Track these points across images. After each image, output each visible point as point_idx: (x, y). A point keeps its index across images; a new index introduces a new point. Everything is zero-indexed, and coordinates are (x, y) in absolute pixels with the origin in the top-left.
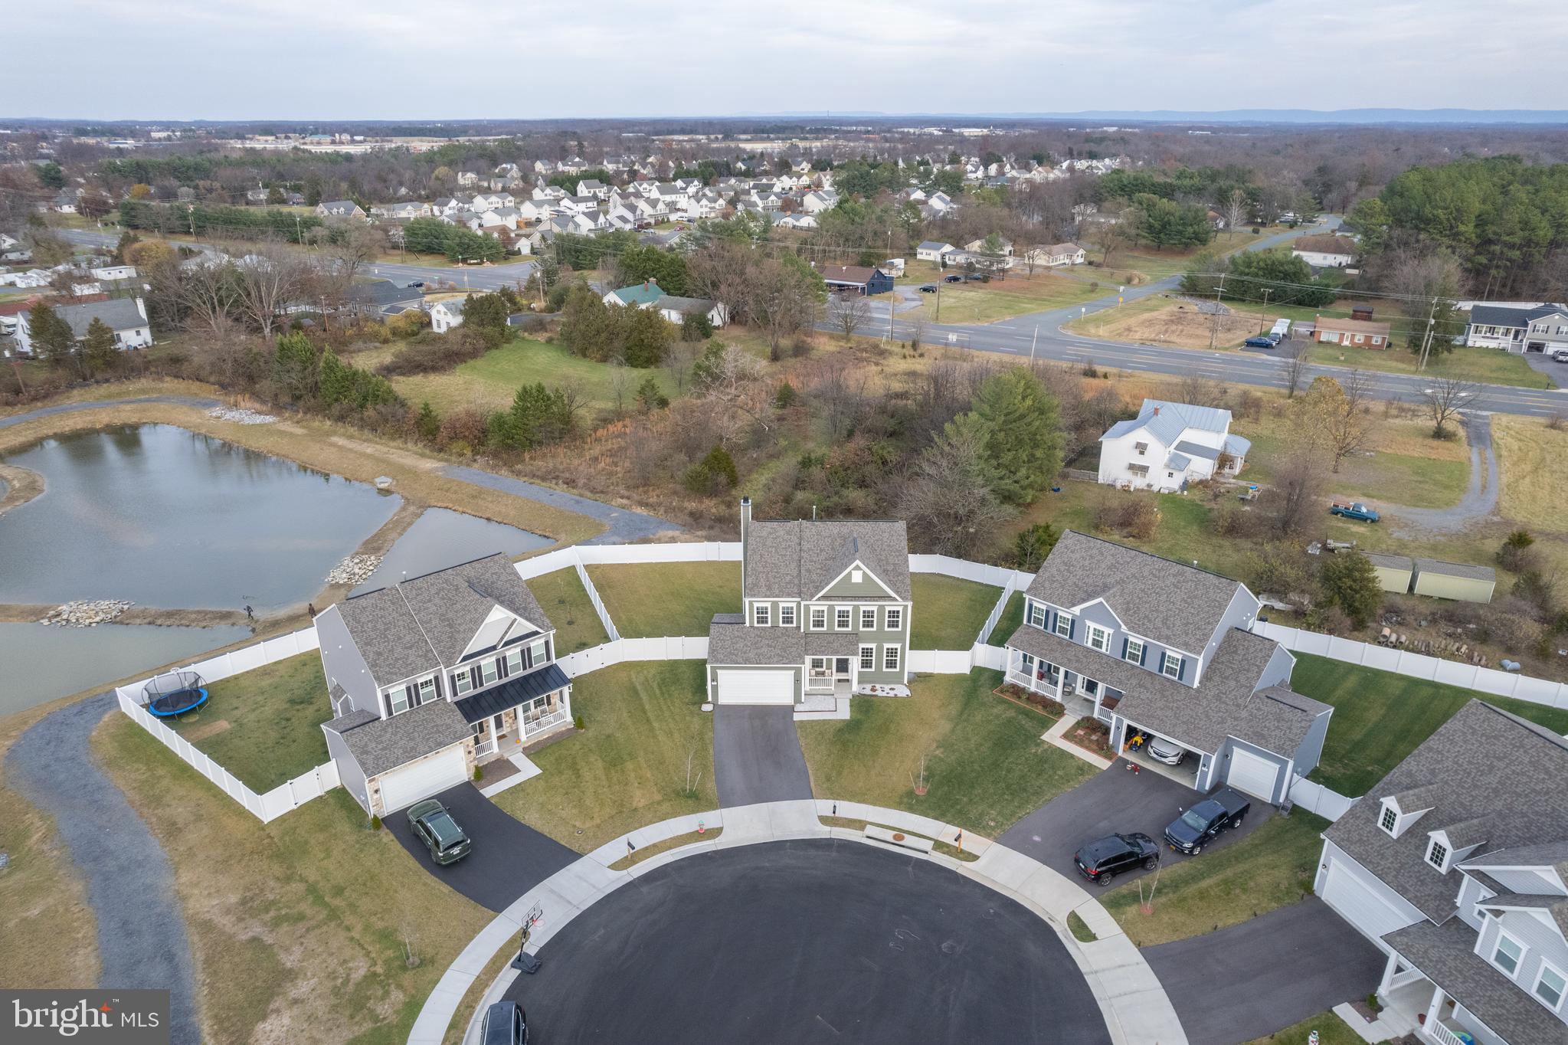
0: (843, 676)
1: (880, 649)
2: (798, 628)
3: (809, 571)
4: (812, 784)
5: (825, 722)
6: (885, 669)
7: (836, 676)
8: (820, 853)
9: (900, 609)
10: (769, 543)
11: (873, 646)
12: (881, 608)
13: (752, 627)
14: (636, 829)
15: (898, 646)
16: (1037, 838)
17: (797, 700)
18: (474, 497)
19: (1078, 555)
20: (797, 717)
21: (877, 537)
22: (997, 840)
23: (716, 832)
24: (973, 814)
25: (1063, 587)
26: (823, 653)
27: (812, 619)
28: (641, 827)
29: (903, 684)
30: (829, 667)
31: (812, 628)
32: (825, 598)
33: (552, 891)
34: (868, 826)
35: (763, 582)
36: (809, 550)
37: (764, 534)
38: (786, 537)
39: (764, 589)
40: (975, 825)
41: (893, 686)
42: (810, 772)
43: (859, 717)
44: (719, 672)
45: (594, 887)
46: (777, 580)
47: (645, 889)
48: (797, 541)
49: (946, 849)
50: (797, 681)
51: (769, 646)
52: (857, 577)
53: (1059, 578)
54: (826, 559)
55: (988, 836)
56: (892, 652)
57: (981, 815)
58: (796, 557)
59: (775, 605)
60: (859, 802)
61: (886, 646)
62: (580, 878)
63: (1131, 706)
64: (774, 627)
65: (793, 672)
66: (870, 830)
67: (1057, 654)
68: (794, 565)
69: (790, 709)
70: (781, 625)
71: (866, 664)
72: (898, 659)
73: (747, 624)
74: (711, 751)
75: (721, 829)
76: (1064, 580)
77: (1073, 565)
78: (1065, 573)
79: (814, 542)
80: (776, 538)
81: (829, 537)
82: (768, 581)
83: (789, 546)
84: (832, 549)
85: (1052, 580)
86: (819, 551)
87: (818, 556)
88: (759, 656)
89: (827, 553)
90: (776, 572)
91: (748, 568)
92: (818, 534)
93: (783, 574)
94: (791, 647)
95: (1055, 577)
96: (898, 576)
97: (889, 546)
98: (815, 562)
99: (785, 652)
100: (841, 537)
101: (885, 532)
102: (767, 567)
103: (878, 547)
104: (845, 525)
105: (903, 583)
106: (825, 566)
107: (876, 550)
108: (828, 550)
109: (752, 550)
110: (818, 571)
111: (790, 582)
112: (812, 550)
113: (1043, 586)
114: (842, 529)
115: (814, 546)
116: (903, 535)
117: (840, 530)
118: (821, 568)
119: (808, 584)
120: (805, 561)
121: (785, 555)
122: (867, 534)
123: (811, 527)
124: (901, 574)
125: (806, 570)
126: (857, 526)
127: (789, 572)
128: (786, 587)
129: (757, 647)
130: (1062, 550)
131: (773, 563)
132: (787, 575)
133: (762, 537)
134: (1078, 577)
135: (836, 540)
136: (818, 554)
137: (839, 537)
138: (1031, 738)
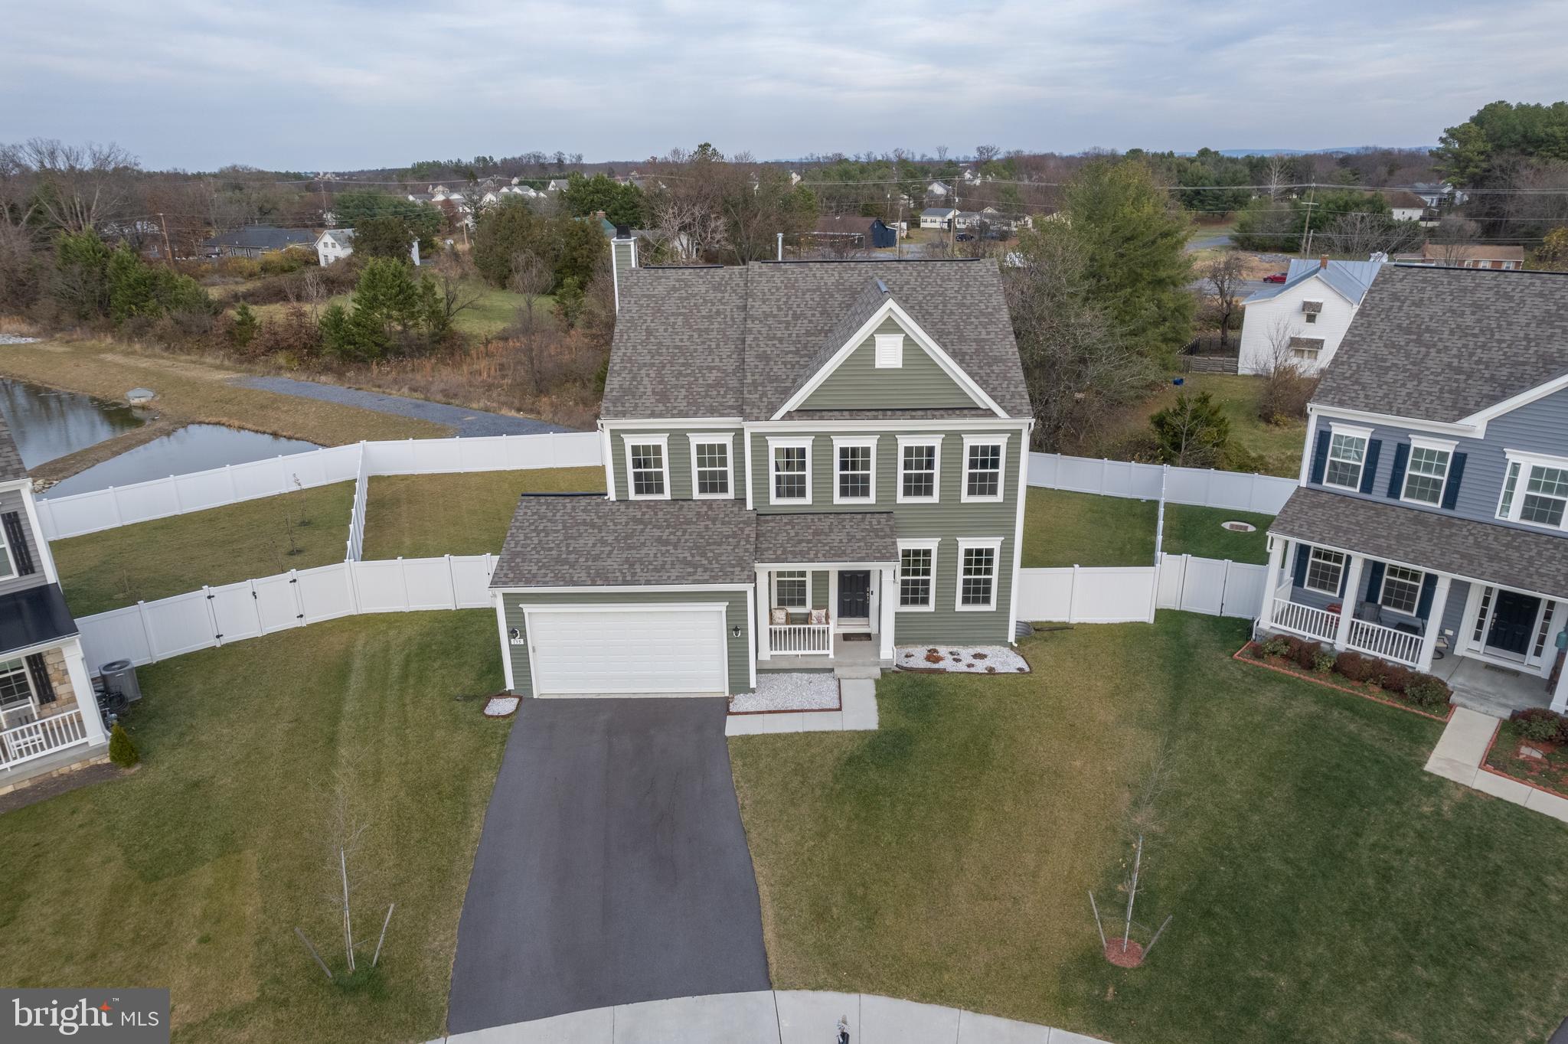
0: (855, 626)
1: (948, 551)
2: (741, 501)
3: (764, 357)
4: (769, 934)
5: (809, 738)
6: (959, 606)
7: (836, 627)
9: (1001, 441)
10: (670, 306)
11: (931, 544)
12: (953, 439)
13: (623, 500)
15: (994, 543)
17: (739, 683)
18: (263, 407)
19: (1438, 309)
20: (734, 727)
21: (931, 289)
25: (1417, 377)
26: (803, 557)
27: (773, 474)
29: (1003, 642)
30: (821, 603)
31: (774, 500)
32: (804, 412)
35: (648, 386)
36: (766, 316)
37: (660, 290)
38: (711, 295)
39: (649, 400)
41: (979, 650)
42: (764, 890)
43: (903, 723)
44: (527, 609)
46: (684, 381)
48: (739, 302)
50: (736, 629)
52: (889, 354)
54: (808, 333)
56: (979, 560)
58: (733, 333)
59: (678, 439)
61: (965, 543)
64: (681, 500)
65: (722, 607)
68: (727, 350)
69: (720, 708)
70: (696, 495)
71: (913, 593)
72: (994, 577)
73: (612, 495)
74: (476, 828)
76: (1414, 364)
77: (1428, 330)
78: (1413, 348)
79: (778, 300)
80: (687, 298)
81: (814, 291)
82: (661, 382)
83: (718, 313)
84: (822, 314)
85: (1380, 367)
86: (789, 318)
87: (787, 328)
88: (632, 565)
89: (810, 322)
90: (683, 365)
91: (616, 358)
92: (786, 287)
93: (700, 368)
94: (720, 544)
95: (1385, 360)
96: (990, 365)
97: (962, 305)
98: (781, 340)
99: (703, 555)
100: (844, 290)
101: (950, 280)
102: (661, 354)
103: (936, 307)
104: (853, 269)
105: (1005, 378)
106: (805, 347)
107: (931, 314)
108: (813, 315)
109: (628, 321)
110: (789, 358)
111: (717, 384)
112: (775, 316)
113: (1357, 382)
114: (846, 276)
115: (779, 309)
116: (993, 285)
117: (841, 278)
118: (797, 352)
119: (762, 384)
120: (756, 339)
121: (707, 331)
122: (907, 283)
123: (773, 276)
124: (997, 360)
125: (758, 357)
126: (881, 269)
127: (717, 363)
128: (707, 396)
129: (630, 548)
130: (1387, 304)
131: (676, 347)
132: (710, 369)
133: (654, 296)
134: (1454, 352)
135: (832, 296)
136: (788, 323)
137: (839, 290)
138: (1397, 769)
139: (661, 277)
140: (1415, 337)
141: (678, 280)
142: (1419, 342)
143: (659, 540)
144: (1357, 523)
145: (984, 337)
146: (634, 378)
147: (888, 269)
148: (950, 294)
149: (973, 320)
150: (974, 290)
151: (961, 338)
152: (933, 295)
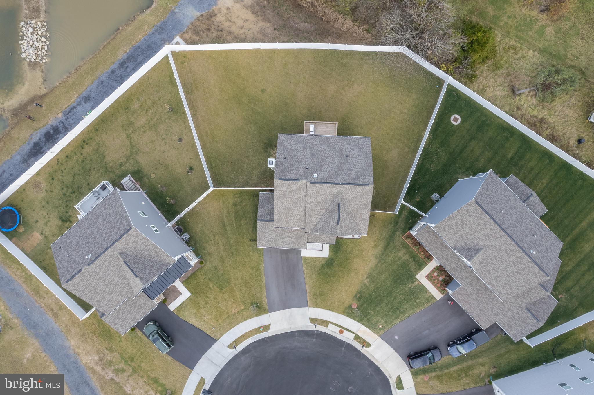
3: (310, 215)
4: (308, 299)
5: (316, 259)
8: (310, 339)
10: (287, 195)
14: (236, 325)
16: (396, 337)
19: (472, 220)
20: (303, 254)
21: (353, 196)
22: (381, 337)
23: (266, 328)
24: (374, 320)
25: (455, 234)
28: (237, 324)
33: (209, 359)
34: (330, 324)
35: (284, 219)
36: (311, 202)
37: (284, 189)
38: (297, 191)
39: (285, 223)
40: (372, 327)
43: (333, 256)
45: (224, 357)
46: (292, 218)
47: (243, 358)
48: (304, 194)
49: (359, 340)
51: (289, 237)
53: (455, 228)
54: (321, 209)
55: (377, 333)
57: (377, 322)
58: (303, 204)
60: (328, 309)
62: (218, 352)
63: (461, 294)
66: (330, 326)
68: (302, 209)
74: (264, 277)
75: (270, 325)
76: (457, 231)
77: (466, 224)
78: (460, 227)
79: (314, 197)
80: (291, 192)
81: (323, 194)
82: (287, 218)
83: (299, 197)
84: (325, 202)
85: (451, 227)
86: (317, 204)
87: (316, 207)
88: (283, 243)
89: (322, 205)
90: (291, 213)
91: (275, 211)
92: (317, 193)
93: (295, 215)
94: (300, 238)
95: (453, 226)
96: (362, 221)
97: (360, 201)
98: (314, 210)
99: (297, 241)
100: (331, 195)
101: (359, 193)
102: (286, 210)
103: (353, 202)
104: (334, 187)
105: (364, 224)
106: (320, 213)
107: (352, 204)
108: (323, 203)
109: (277, 199)
110: (316, 216)
111: (299, 220)
112: (313, 203)
113: (444, 228)
114: (332, 189)
115: (315, 200)
116: (370, 195)
117: (331, 190)
118: (318, 214)
119: (310, 223)
120: (308, 210)
121: (297, 203)
122: (348, 193)
123: (313, 189)
124: (364, 219)
125: (309, 215)
126: (342, 187)
127: (299, 213)
128: (297, 222)
129: (283, 238)
130: (465, 212)
131: (289, 208)
132: (298, 215)
133: (282, 190)
134: (465, 233)
135: (328, 197)
136: (316, 205)
137: (330, 195)
138: (411, 277)
139: (284, 184)
140: (462, 224)
141: (288, 185)
142: (462, 226)
143: (288, 236)
144: (431, 241)
145: (363, 212)
146: (280, 217)
147: (344, 188)
148: (358, 197)
149: (362, 207)
150: (364, 197)
151: (357, 212)
152: (353, 198)
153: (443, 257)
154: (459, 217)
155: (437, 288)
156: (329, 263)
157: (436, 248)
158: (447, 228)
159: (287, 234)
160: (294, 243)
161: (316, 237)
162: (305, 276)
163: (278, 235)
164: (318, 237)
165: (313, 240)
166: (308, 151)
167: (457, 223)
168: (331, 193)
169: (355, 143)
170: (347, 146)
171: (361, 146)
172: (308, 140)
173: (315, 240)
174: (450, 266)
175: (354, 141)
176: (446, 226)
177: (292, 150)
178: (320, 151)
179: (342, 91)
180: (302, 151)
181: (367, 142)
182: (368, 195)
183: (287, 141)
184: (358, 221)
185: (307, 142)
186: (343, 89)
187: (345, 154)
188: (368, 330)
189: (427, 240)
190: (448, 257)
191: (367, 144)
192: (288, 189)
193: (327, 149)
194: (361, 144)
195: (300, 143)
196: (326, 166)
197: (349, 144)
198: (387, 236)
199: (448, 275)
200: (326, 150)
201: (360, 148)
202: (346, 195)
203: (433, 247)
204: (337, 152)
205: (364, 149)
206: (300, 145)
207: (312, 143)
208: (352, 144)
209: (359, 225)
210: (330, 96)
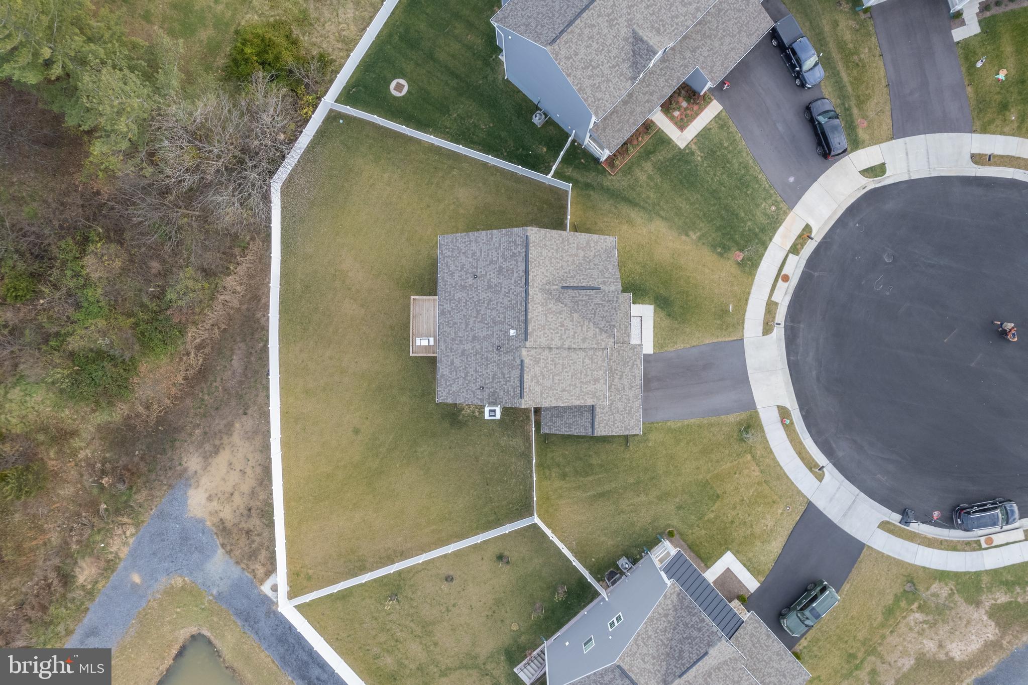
3: (584, 340)
4: (730, 339)
8: (801, 334)
10: (548, 383)
14: (781, 468)
16: (791, 179)
19: (583, 51)
21: (547, 263)
22: (791, 207)
23: (784, 413)
24: (762, 220)
25: (608, 81)
28: (779, 465)
33: (844, 515)
34: (773, 299)
35: (591, 388)
36: (561, 338)
37: (538, 389)
38: (542, 365)
40: (774, 224)
45: (839, 488)
46: (589, 373)
47: (840, 454)
48: (547, 351)
49: (799, 246)
51: (621, 378)
53: (598, 80)
54: (572, 321)
55: (786, 214)
57: (766, 214)
58: (565, 353)
60: (746, 304)
62: (831, 500)
63: (712, 67)
66: (777, 297)
67: (638, 109)
68: (574, 355)
74: (692, 421)
75: (778, 407)
76: (602, 77)
77: (591, 61)
78: (596, 72)
79: (552, 333)
80: (544, 375)
81: (546, 317)
82: (590, 382)
83: (553, 361)
84: (561, 314)
85: (597, 88)
86: (563, 329)
87: (569, 330)
88: (633, 387)
89: (565, 319)
90: (581, 374)
91: (577, 403)
92: (544, 329)
93: (583, 366)
95: (595, 84)
96: (590, 247)
97: (557, 251)
98: (575, 333)
99: (628, 362)
100: (546, 303)
101: (541, 253)
102: (575, 384)
103: (558, 263)
104: (533, 297)
105: (597, 242)
106: (579, 322)
107: (562, 266)
108: (561, 318)
109: (557, 401)
110: (585, 329)
111: (592, 359)
112: (561, 335)
113: (599, 100)
114: (537, 301)
115: (558, 333)
116: (545, 234)
117: (539, 303)
118: (582, 326)
119: (598, 340)
120: (574, 343)
121: (563, 365)
122: (543, 273)
123: (537, 336)
124: (588, 243)
125: (584, 342)
126: (533, 284)
127: (581, 360)
128: (597, 363)
129: (624, 388)
130: (569, 63)
131: (572, 377)
132: (583, 362)
133: (541, 391)
134: (606, 61)
135: (550, 309)
136: (565, 330)
137: (547, 305)
138: (683, 157)
139: (529, 389)
140: (591, 68)
141: (532, 381)
142: (594, 68)
145: (575, 245)
146: (588, 394)
147: (533, 280)
148: (550, 254)
149: (566, 248)
150: (548, 243)
151: (576, 255)
152: (551, 263)
153: (648, 101)
154: (579, 73)
155: (701, 110)
156: (663, 303)
157: (631, 113)
158: (599, 95)
159: (616, 380)
160: (632, 367)
161: (620, 328)
162: (688, 346)
163: (619, 397)
164: (620, 325)
165: (625, 333)
166: (468, 347)
167: (590, 77)
168: (543, 303)
169: (450, 262)
170: (456, 277)
171: (456, 252)
172: (446, 347)
173: (625, 330)
174: (663, 87)
175: (447, 265)
176: (594, 96)
177: (466, 375)
178: (467, 325)
179: (353, 289)
180: (467, 358)
181: (447, 242)
182: (546, 237)
183: (451, 385)
184: (592, 254)
185: (451, 349)
186: (349, 289)
187: (470, 281)
188: (781, 230)
189: (619, 130)
190: (647, 92)
191: (452, 242)
192: (537, 382)
193: (463, 313)
194: (452, 252)
195: (452, 363)
196: (494, 313)
197: (452, 275)
198: (611, 202)
199: (678, 92)
200: (464, 315)
201: (459, 253)
202: (547, 276)
203: (630, 118)
204: (468, 294)
205: (462, 246)
206: (457, 362)
207: (453, 340)
208: (452, 268)
209: (599, 251)
210: (363, 311)
